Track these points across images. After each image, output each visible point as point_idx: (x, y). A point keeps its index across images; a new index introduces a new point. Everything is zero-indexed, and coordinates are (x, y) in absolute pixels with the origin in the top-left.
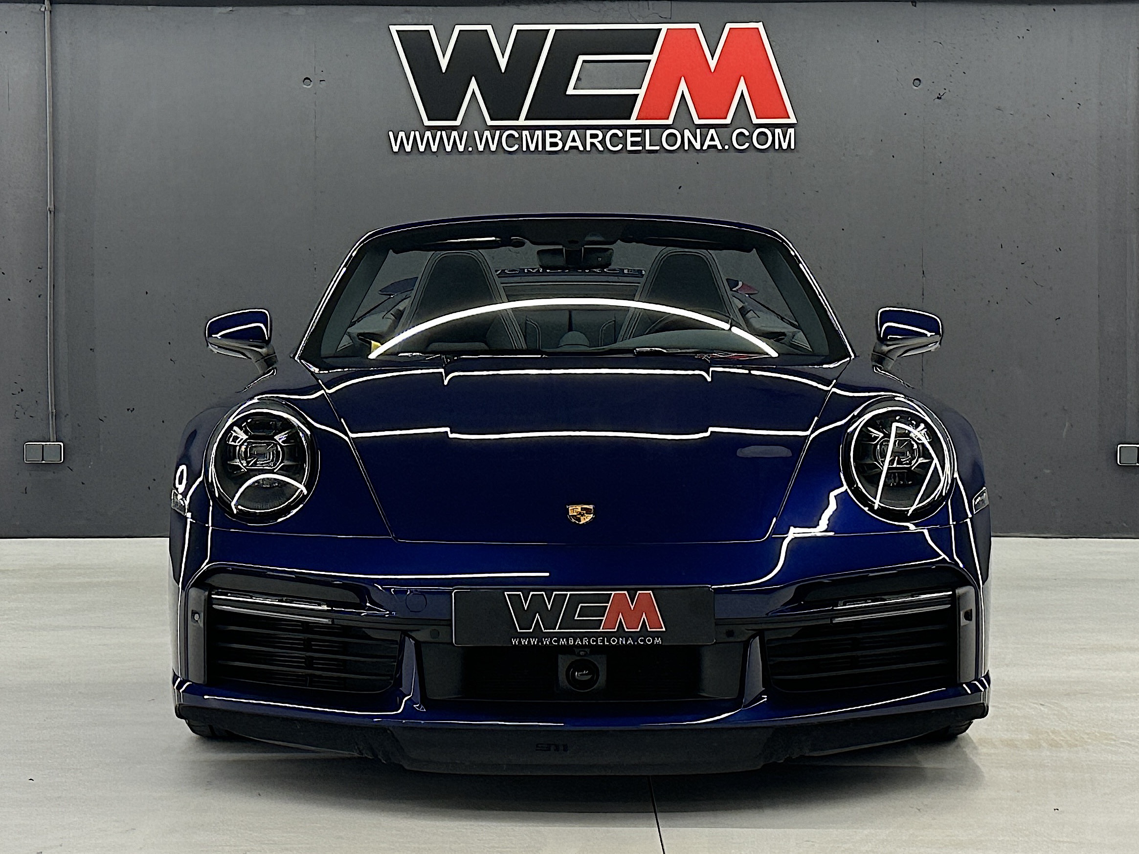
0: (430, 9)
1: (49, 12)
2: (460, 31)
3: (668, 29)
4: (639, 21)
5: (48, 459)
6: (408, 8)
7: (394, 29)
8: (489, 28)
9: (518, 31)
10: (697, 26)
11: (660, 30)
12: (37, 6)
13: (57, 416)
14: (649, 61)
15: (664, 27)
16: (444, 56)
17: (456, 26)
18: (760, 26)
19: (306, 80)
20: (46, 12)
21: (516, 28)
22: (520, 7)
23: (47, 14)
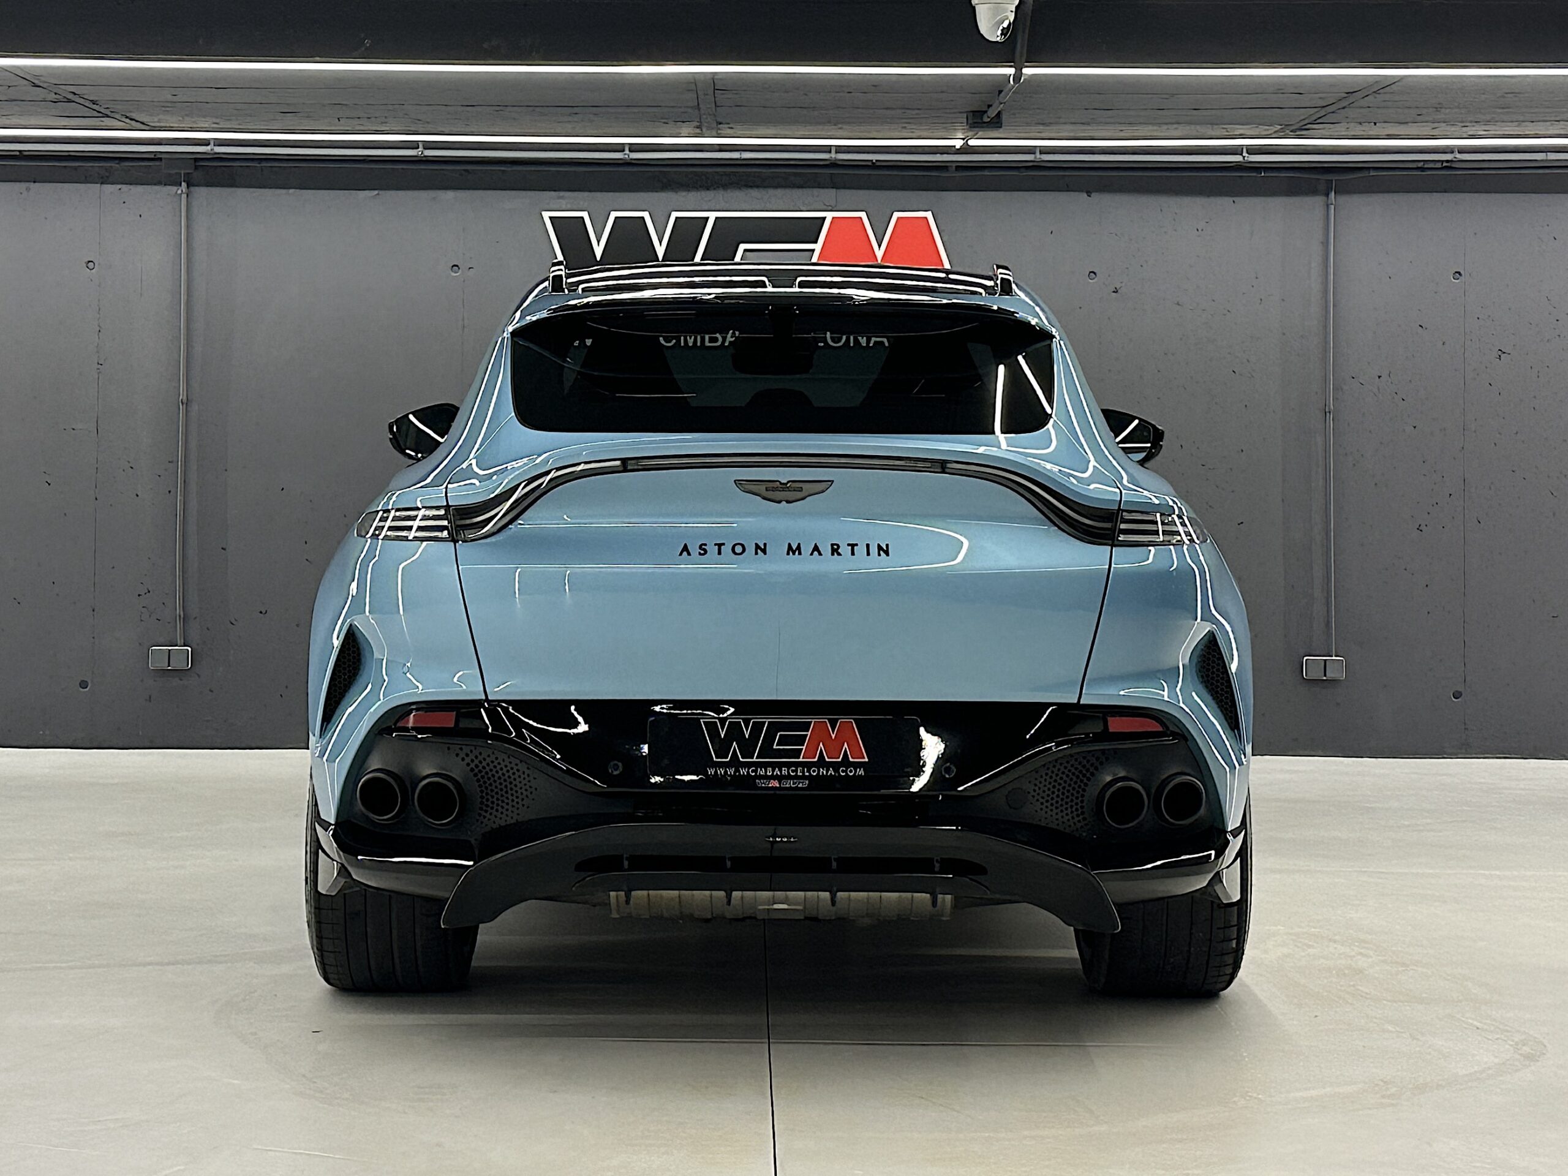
0: (586, 194)
1: (185, 195)
2: (616, 218)
3: (833, 218)
4: (804, 209)
5: (176, 664)
6: (562, 194)
7: (546, 215)
8: (646, 215)
9: (677, 218)
10: (863, 215)
11: (824, 219)
12: (175, 188)
13: (185, 619)
14: (813, 250)
15: (829, 216)
16: (598, 242)
17: (612, 212)
18: (929, 215)
19: (454, 268)
20: (183, 195)
21: (674, 215)
22: (679, 193)
23: (184, 196)
